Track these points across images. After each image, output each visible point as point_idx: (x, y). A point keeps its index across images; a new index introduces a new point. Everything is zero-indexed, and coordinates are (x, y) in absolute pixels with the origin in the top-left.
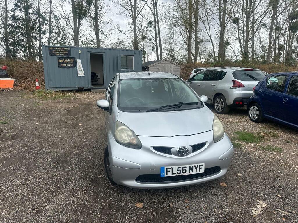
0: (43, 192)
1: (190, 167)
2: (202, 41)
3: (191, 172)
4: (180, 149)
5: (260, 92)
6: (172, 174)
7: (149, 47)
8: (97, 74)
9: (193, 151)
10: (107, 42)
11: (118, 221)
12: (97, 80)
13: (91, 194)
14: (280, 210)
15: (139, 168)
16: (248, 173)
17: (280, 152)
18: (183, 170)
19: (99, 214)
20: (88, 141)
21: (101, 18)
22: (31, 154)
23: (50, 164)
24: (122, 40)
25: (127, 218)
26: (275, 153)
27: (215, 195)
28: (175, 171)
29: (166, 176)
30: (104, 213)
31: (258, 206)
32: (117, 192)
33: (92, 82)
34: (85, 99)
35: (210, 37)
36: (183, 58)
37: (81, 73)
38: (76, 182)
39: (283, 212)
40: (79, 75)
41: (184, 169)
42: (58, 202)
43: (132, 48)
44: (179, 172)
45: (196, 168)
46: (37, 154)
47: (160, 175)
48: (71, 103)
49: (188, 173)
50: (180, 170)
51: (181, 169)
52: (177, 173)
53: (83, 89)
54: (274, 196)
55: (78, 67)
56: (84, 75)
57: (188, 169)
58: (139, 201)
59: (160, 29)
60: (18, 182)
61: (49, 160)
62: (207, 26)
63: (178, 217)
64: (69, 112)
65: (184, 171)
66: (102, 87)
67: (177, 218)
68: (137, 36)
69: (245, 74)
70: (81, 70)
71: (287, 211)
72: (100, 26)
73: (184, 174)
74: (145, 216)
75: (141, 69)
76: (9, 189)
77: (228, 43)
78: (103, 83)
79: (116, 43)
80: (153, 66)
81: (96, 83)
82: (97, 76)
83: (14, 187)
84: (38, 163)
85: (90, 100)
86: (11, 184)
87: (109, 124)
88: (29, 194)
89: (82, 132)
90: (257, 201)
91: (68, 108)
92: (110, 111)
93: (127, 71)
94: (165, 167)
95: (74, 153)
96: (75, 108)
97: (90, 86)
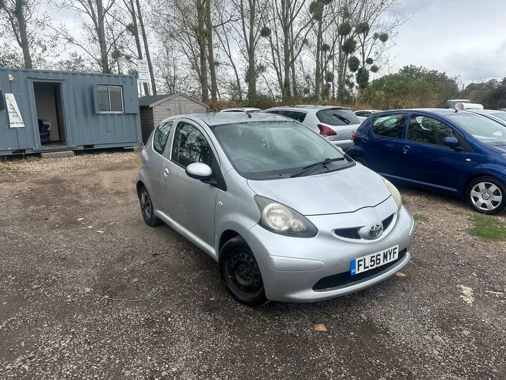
0: (136, 346)
1: (384, 253)
2: (217, 64)
3: (385, 261)
4: (373, 227)
5: (365, 140)
6: (365, 268)
7: (141, 71)
8: (44, 123)
9: (384, 229)
10: (48, 59)
11: (314, 358)
12: (49, 134)
13: (227, 330)
14: (490, 292)
15: (320, 267)
16: (415, 254)
17: (425, 221)
18: (377, 260)
19: (273, 356)
20: (132, 246)
21: (28, 12)
22: (36, 286)
23: (95, 297)
24: (80, 58)
25: (322, 351)
26: (423, 223)
27: (404, 289)
28: (368, 263)
29: (357, 272)
30: (280, 351)
31: (465, 292)
32: (268, 317)
33: (41, 138)
34: (38, 173)
35: (230, 57)
36: (194, 92)
37: (16, 121)
38: (182, 317)
39: (495, 293)
40: (12, 126)
41: (378, 257)
42: (185, 357)
43: (99, 72)
44: (372, 263)
45: (390, 254)
46: (49, 285)
47: (349, 272)
48: (14, 181)
49: (382, 264)
50: (374, 261)
51: (375, 259)
52: (370, 267)
53: (24, 154)
54: (470, 276)
55: (9, 110)
56: (23, 126)
57: (381, 257)
58: (315, 322)
59: (148, 40)
60: (62, 342)
61: (88, 290)
62: (224, 39)
63: (387, 329)
64: (28, 199)
65: (378, 262)
66: (63, 147)
67: (388, 332)
68: (107, 51)
69: (334, 115)
70: (15, 114)
71: (499, 291)
72: (30, 28)
73: (378, 266)
74: (344, 341)
75: (137, 110)
76: (58, 359)
77: (262, 69)
78: (59, 140)
79: (68, 61)
80: (159, 104)
81: (46, 140)
82: (48, 126)
83: (66, 353)
84: (70, 300)
85: (53, 174)
86: (51, 350)
87: (222, 204)
88: (114, 358)
89: (102, 232)
90: (457, 286)
91: (18, 191)
92: (215, 182)
93: (111, 115)
94: (357, 260)
95: (125, 269)
96: (32, 190)
97: (37, 146)
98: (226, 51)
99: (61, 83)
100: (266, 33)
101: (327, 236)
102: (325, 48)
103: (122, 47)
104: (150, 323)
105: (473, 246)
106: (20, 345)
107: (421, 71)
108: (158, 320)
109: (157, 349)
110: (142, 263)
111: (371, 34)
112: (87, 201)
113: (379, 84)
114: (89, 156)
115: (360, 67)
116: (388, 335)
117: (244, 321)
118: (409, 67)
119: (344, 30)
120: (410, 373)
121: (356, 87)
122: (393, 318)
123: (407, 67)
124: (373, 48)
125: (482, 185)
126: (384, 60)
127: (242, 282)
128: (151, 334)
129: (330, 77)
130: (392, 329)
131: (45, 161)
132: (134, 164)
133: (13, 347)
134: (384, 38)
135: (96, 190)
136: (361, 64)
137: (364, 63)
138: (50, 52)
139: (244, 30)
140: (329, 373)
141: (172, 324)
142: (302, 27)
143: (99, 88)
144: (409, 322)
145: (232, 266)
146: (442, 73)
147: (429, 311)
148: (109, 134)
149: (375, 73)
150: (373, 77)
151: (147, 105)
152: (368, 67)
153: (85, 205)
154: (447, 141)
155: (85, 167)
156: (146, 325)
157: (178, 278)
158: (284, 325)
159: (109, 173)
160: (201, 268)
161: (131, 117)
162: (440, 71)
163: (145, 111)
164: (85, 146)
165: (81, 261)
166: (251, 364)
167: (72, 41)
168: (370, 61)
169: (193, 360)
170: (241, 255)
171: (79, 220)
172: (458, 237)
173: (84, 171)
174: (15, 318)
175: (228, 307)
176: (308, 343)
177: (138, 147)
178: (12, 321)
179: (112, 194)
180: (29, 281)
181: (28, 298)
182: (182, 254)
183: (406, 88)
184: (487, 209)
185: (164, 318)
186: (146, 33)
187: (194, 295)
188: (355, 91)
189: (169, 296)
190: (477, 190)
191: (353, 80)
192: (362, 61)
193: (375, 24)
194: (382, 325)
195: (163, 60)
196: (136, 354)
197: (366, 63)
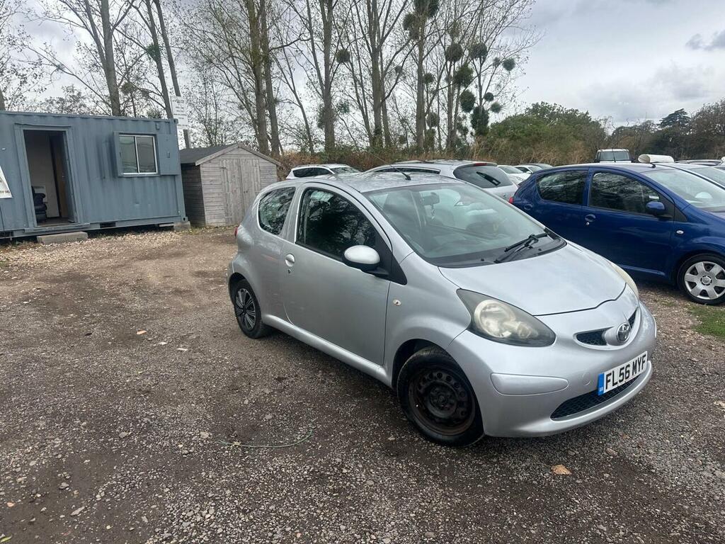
0: (316, 512)
1: (633, 362)
3: (634, 373)
4: (622, 328)
6: (614, 384)
7: (178, 113)
8: (37, 191)
9: (632, 328)
11: (572, 513)
12: (45, 207)
13: (434, 481)
18: (626, 372)
19: (515, 513)
20: (239, 368)
22: (125, 434)
23: (222, 445)
24: (79, 94)
25: (578, 502)
28: (617, 378)
29: (605, 391)
30: (521, 506)
33: (36, 214)
34: (41, 266)
35: (294, 92)
38: (360, 466)
41: (627, 369)
43: (107, 114)
44: (621, 377)
45: (639, 364)
46: (143, 431)
47: (596, 391)
49: (631, 377)
50: (623, 374)
51: (624, 371)
52: (618, 382)
53: (11, 237)
56: (9, 196)
57: (631, 369)
58: (550, 463)
60: (204, 512)
61: (205, 435)
62: (284, 65)
63: (650, 467)
65: (627, 375)
66: (71, 226)
67: (654, 471)
68: (117, 85)
69: (477, 173)
73: (627, 380)
74: (601, 487)
75: (177, 170)
76: (208, 537)
77: (344, 108)
78: (58, 215)
79: (61, 99)
80: (210, 161)
81: (42, 216)
82: (43, 196)
83: (217, 529)
84: (186, 452)
85: (66, 267)
86: (193, 525)
87: (399, 303)
88: (291, 530)
89: (186, 350)
90: (715, 403)
91: (23, 294)
92: (386, 273)
93: (139, 177)
94: (606, 374)
95: (246, 402)
96: (44, 291)
97: (31, 225)
98: (288, 83)
99: (65, 132)
100: (343, 57)
101: (566, 343)
102: (429, 78)
103: (138, 78)
104: (319, 478)
105: (711, 349)
106: (141, 521)
107: (555, 111)
108: (328, 473)
109: (348, 514)
110: (267, 391)
111: (490, 60)
112: (136, 305)
113: (502, 128)
114: (109, 239)
115: (476, 105)
116: (655, 475)
117: (451, 467)
118: (540, 104)
119: (453, 54)
120: (706, 523)
121: (472, 133)
122: (651, 451)
123: (536, 106)
124: (493, 79)
125: (700, 266)
126: (510, 96)
127: (438, 413)
128: (329, 493)
129: (435, 120)
130: (657, 467)
131: (44, 248)
132: (183, 249)
133: (132, 526)
134: (509, 65)
135: (140, 287)
136: (478, 101)
137: (481, 100)
138: (32, 85)
139: (314, 53)
140: (601, 530)
141: (351, 477)
142: (398, 49)
143: (123, 139)
144: (674, 455)
145: (421, 391)
146: (585, 113)
147: (692, 438)
148: (137, 205)
149: (496, 114)
150: (494, 118)
151: (192, 162)
152: (487, 105)
153: (137, 311)
154: (650, 207)
155: (110, 255)
156: (313, 480)
157: (329, 412)
158: (509, 470)
159: (152, 263)
160: (357, 397)
161: (169, 181)
162: (582, 111)
163: (190, 171)
164: (102, 225)
165: (174, 394)
166: (490, 527)
167: (61, 69)
168: (489, 97)
169: (407, 525)
170: (435, 374)
171: (139, 333)
172: (688, 338)
173: (112, 262)
174: (115, 482)
175: (420, 448)
176: (553, 493)
177: (179, 224)
178: (111, 487)
179: (169, 293)
180: (109, 427)
181: (119, 451)
182: (319, 376)
183: (538, 134)
184: (708, 298)
185: (336, 469)
186: (174, 57)
187: (362, 434)
188: (470, 139)
189: (327, 437)
190: (694, 272)
191: (467, 123)
192: (478, 97)
193: (495, 45)
194: (640, 462)
195: (198, 96)
196: (320, 522)
197: (484, 101)
